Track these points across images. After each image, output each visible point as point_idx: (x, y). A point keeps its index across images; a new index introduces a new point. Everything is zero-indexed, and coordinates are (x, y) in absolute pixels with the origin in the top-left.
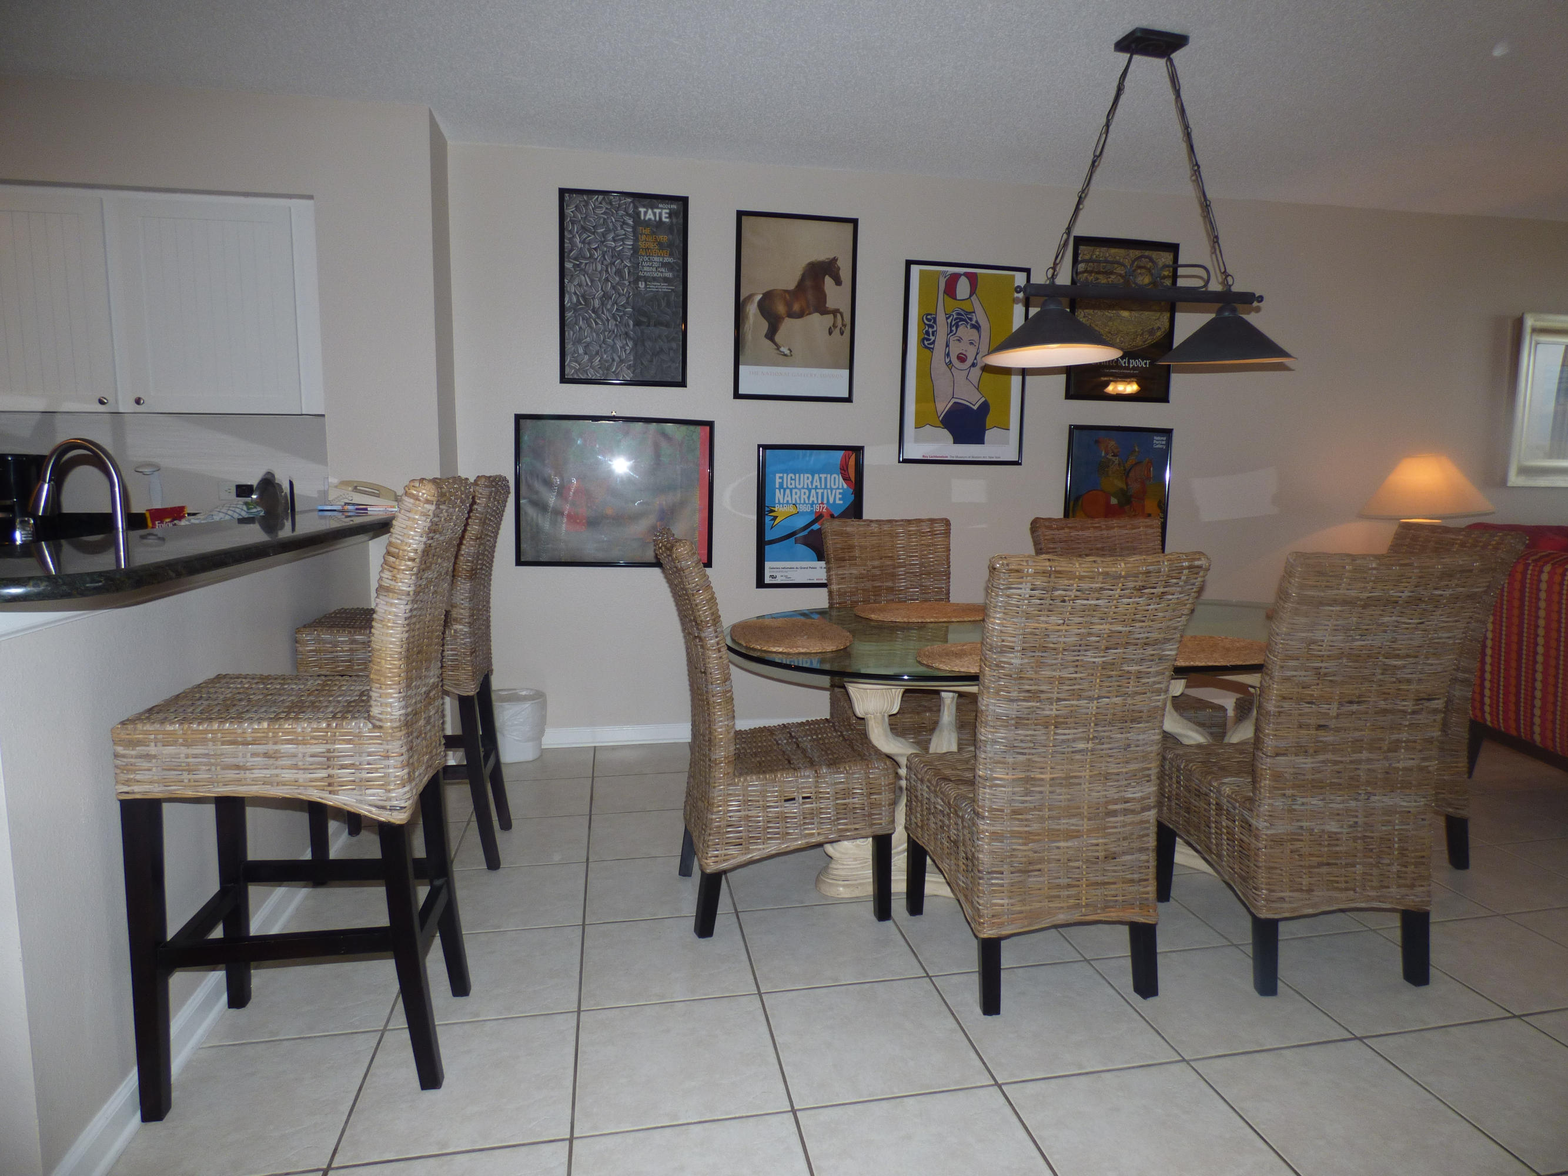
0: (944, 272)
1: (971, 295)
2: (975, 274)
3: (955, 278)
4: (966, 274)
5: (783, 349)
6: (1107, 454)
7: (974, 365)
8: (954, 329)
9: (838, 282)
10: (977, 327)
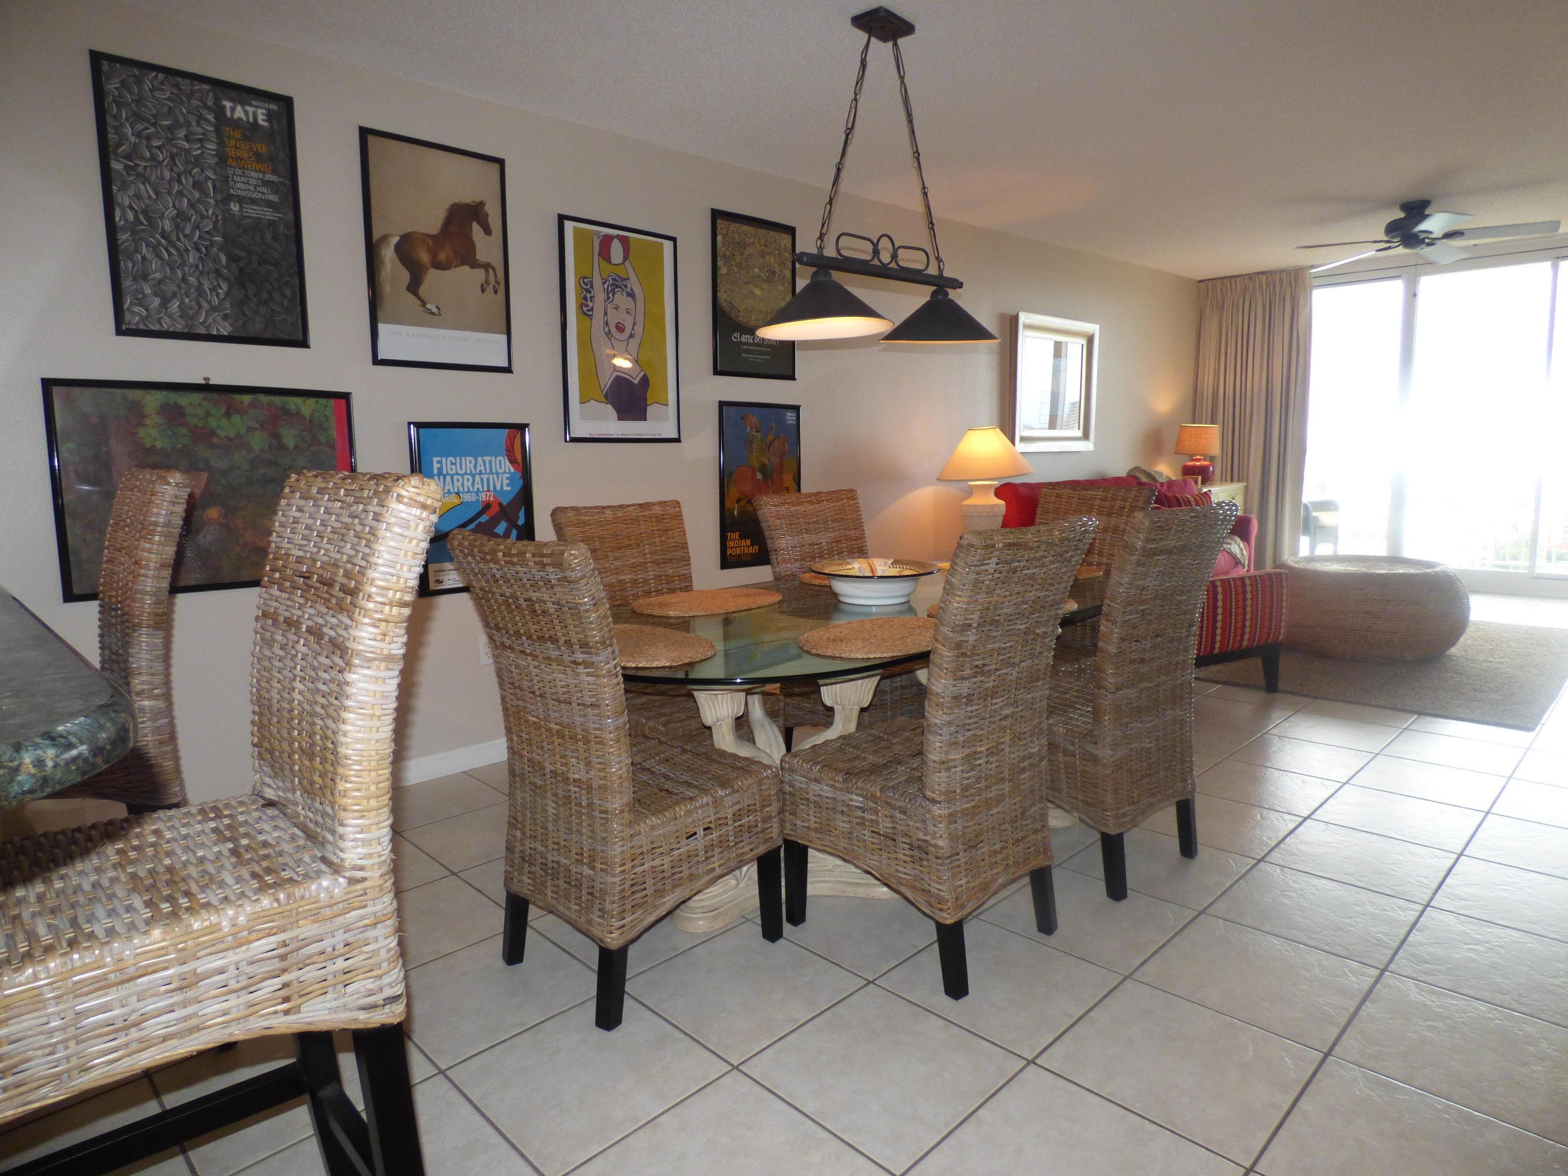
0: (597, 232)
1: (624, 262)
2: (627, 237)
3: (608, 240)
4: (619, 237)
5: (430, 306)
6: (751, 429)
7: (631, 336)
8: (611, 295)
9: (488, 231)
10: (631, 295)
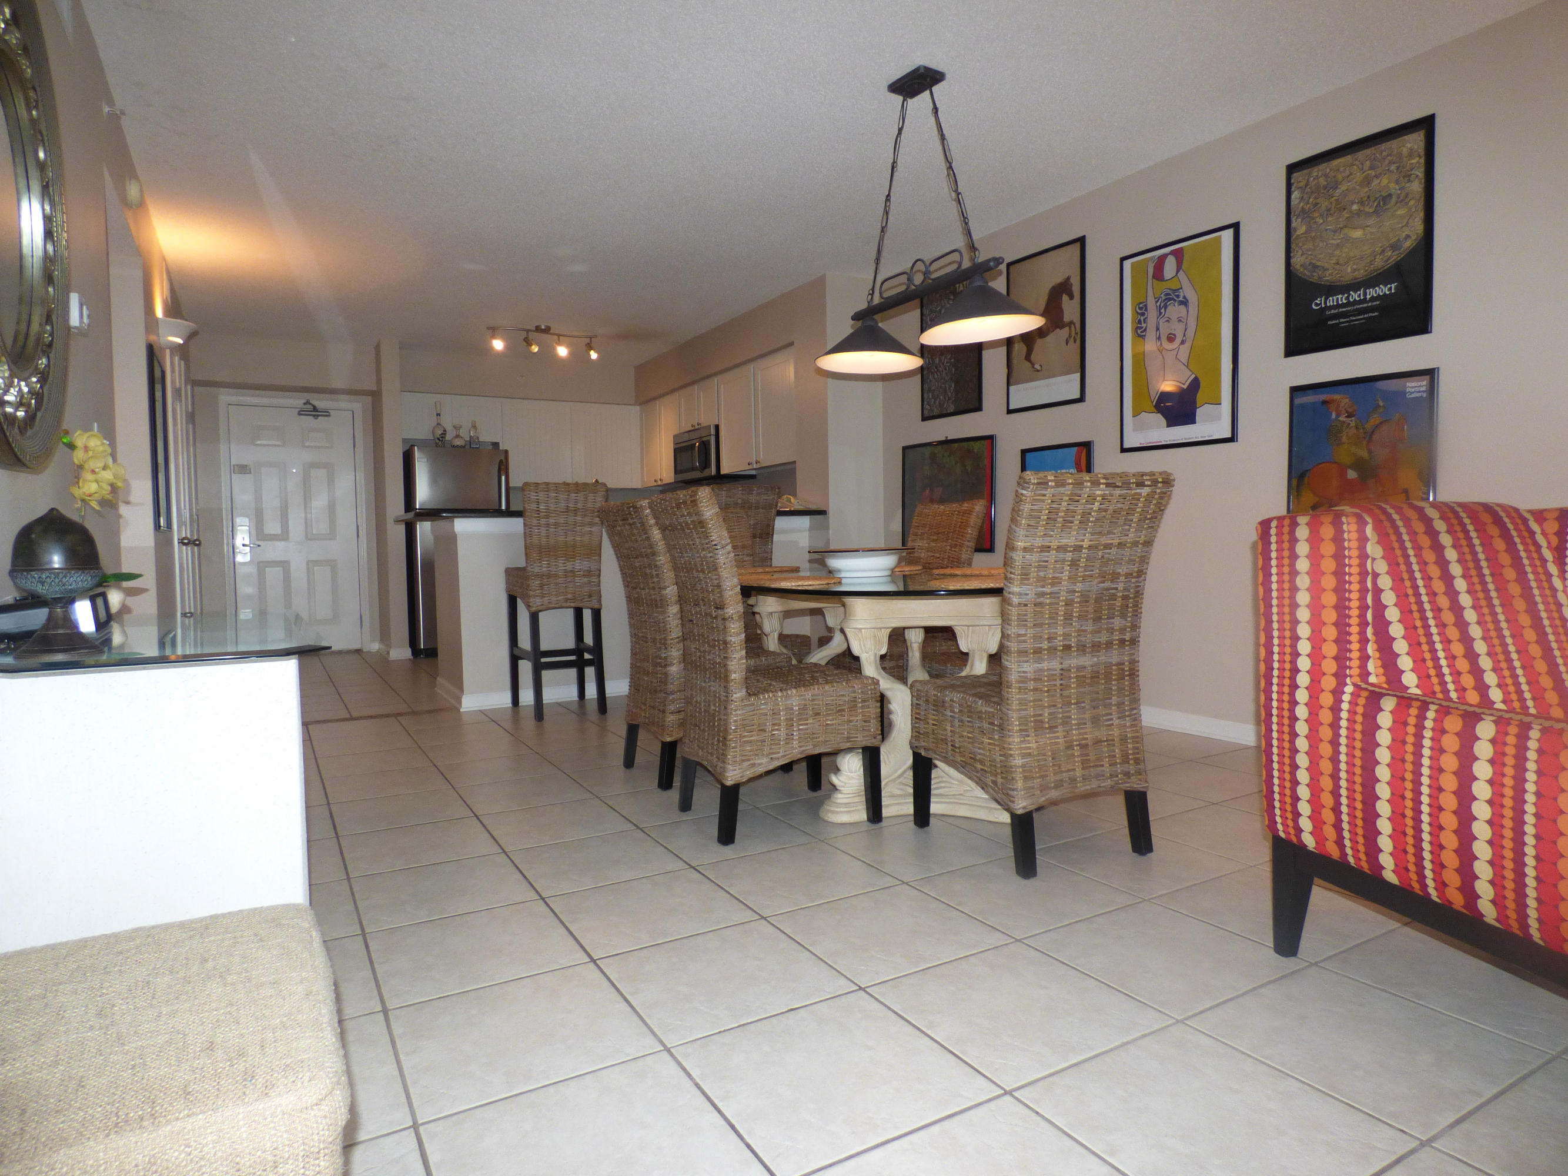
0: (1152, 258)
1: (1178, 272)
2: (1179, 250)
3: (1162, 259)
4: (1173, 253)
8: (1163, 311)
9: (1071, 297)
10: (1185, 302)
